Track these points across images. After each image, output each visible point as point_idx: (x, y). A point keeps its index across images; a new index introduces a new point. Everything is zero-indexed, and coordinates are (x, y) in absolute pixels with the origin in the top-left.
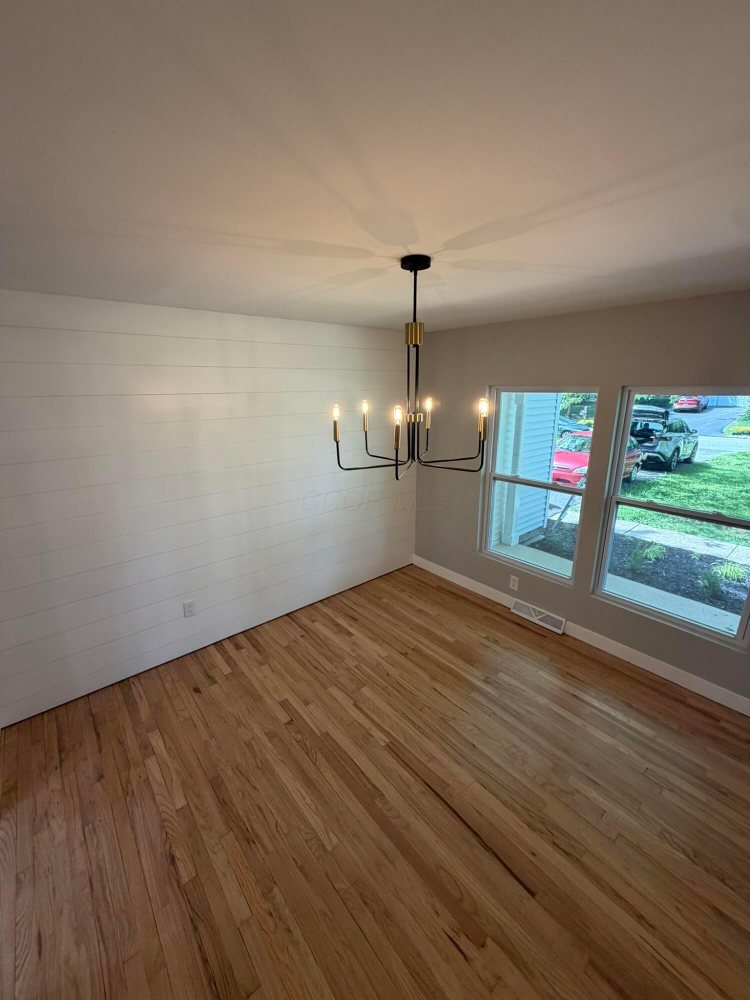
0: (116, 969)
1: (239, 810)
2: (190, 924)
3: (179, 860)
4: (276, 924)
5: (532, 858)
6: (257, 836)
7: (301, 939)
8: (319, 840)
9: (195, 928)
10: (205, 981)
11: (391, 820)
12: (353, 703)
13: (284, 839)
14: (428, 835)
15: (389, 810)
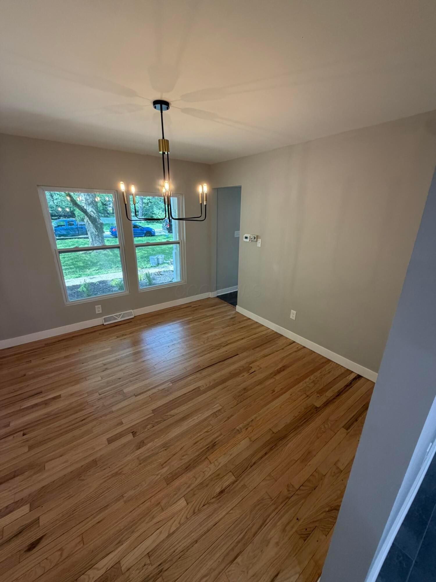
0: (275, 504)
1: (196, 455)
2: (253, 467)
3: (222, 487)
4: (250, 426)
5: (227, 352)
6: (212, 441)
7: (255, 416)
8: (216, 411)
9: (254, 463)
10: (272, 452)
11: (211, 385)
12: (135, 396)
13: (214, 427)
14: (218, 374)
15: (207, 385)
